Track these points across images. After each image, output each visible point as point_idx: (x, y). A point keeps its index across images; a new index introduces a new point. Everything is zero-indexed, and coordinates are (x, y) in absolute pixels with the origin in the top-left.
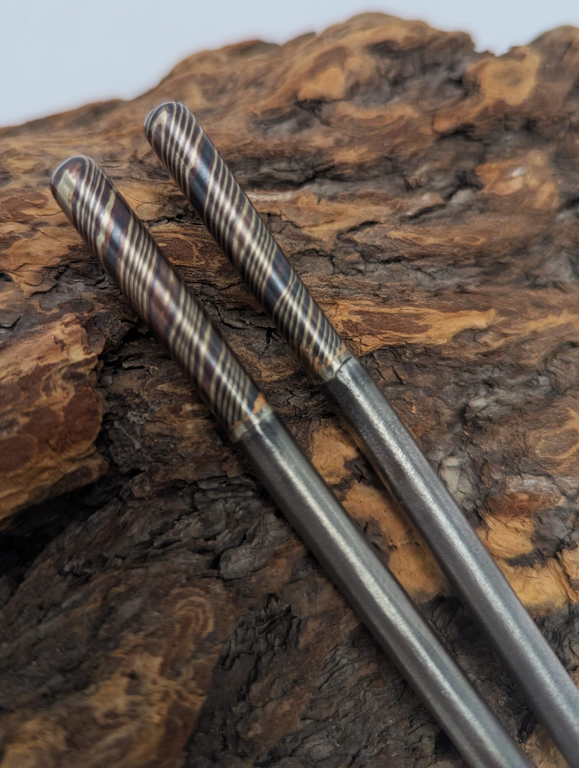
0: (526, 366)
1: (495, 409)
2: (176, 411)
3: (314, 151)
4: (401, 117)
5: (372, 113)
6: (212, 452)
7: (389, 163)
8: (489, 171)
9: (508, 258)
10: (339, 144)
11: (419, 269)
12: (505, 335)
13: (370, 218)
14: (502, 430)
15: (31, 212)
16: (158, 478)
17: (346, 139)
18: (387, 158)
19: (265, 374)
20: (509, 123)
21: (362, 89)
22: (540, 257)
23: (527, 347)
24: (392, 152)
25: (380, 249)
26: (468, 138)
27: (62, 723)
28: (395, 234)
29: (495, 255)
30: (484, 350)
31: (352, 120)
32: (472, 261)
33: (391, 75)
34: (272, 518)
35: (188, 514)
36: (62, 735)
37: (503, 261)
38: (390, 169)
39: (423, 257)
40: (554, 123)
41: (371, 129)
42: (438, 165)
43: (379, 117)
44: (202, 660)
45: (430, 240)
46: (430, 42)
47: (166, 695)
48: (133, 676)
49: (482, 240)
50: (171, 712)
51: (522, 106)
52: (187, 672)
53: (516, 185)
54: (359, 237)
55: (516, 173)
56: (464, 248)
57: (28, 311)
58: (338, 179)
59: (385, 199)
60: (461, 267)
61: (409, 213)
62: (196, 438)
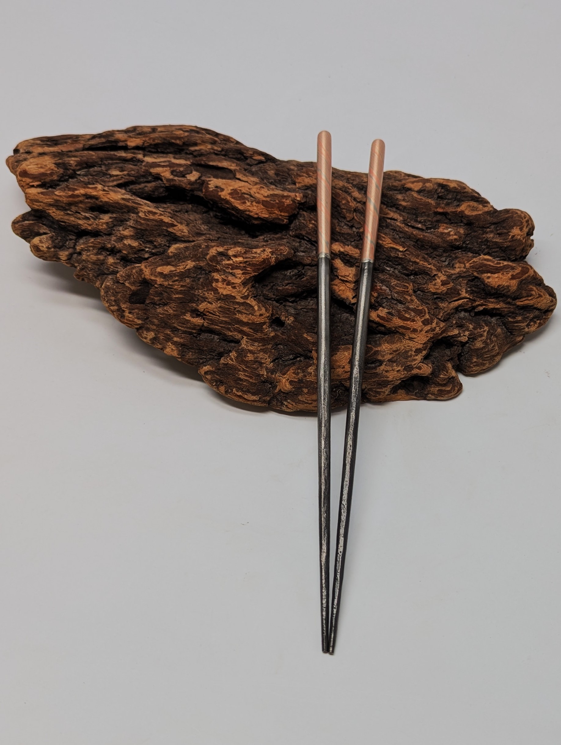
0: (408, 269)
1: (391, 272)
2: (310, 221)
3: (396, 198)
4: (428, 202)
5: (419, 197)
6: (312, 233)
7: (414, 211)
8: (443, 226)
9: (428, 247)
10: (404, 200)
11: (398, 234)
12: (406, 256)
13: (396, 218)
14: (388, 276)
15: (311, 174)
16: (297, 232)
17: (408, 200)
18: (415, 209)
19: (337, 229)
20: (463, 220)
21: (425, 192)
22: (440, 254)
23: (411, 264)
24: (417, 208)
25: (392, 225)
26: (446, 217)
27: (246, 250)
28: (398, 224)
29: (424, 244)
30: (396, 255)
31: (413, 196)
32: (415, 240)
33: (440, 194)
34: (315, 252)
35: (298, 242)
36: (244, 251)
37: (426, 247)
38: (414, 213)
39: (401, 232)
40: (480, 227)
41: (416, 200)
42: (430, 219)
43: (421, 199)
44: (279, 257)
45: (407, 230)
46: (464, 193)
47: (268, 256)
48: (264, 250)
49: (422, 236)
50: (266, 258)
51: (470, 216)
52: (275, 256)
53: (446, 231)
54: (389, 221)
55: (450, 230)
56: (414, 235)
57: (296, 190)
58: (397, 208)
59: (403, 216)
60: (410, 240)
61: (409, 224)
62: (311, 228)
